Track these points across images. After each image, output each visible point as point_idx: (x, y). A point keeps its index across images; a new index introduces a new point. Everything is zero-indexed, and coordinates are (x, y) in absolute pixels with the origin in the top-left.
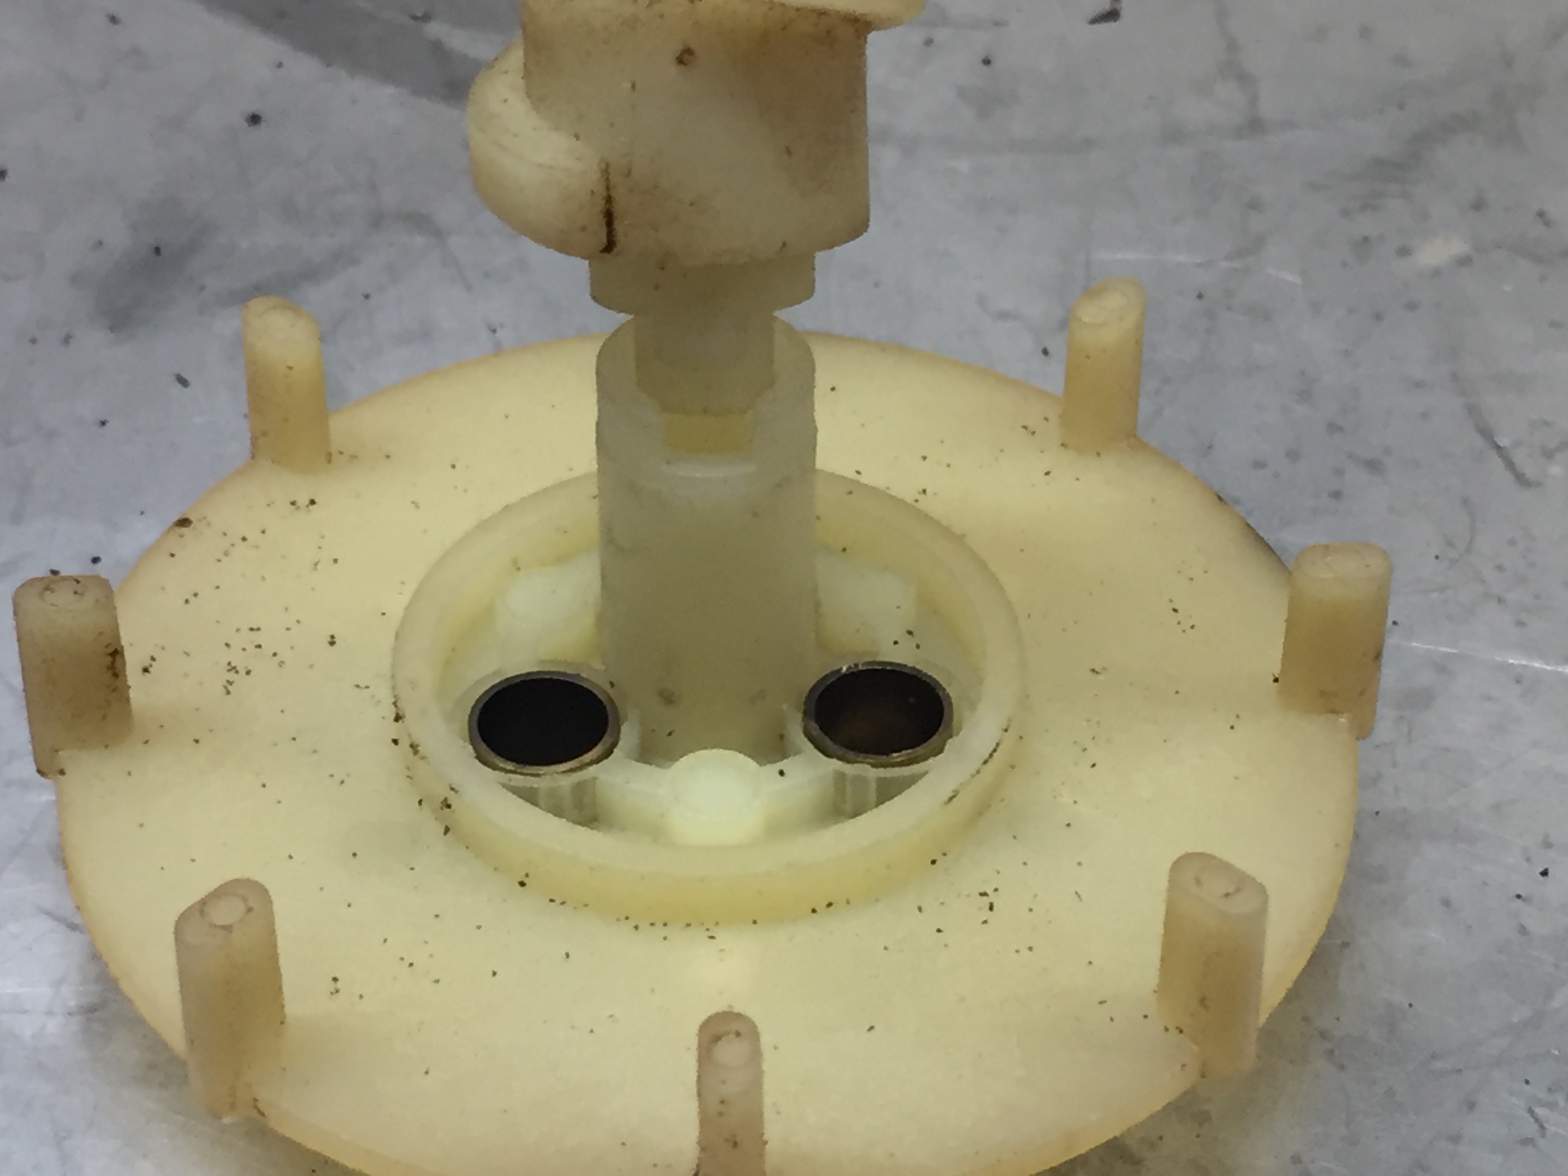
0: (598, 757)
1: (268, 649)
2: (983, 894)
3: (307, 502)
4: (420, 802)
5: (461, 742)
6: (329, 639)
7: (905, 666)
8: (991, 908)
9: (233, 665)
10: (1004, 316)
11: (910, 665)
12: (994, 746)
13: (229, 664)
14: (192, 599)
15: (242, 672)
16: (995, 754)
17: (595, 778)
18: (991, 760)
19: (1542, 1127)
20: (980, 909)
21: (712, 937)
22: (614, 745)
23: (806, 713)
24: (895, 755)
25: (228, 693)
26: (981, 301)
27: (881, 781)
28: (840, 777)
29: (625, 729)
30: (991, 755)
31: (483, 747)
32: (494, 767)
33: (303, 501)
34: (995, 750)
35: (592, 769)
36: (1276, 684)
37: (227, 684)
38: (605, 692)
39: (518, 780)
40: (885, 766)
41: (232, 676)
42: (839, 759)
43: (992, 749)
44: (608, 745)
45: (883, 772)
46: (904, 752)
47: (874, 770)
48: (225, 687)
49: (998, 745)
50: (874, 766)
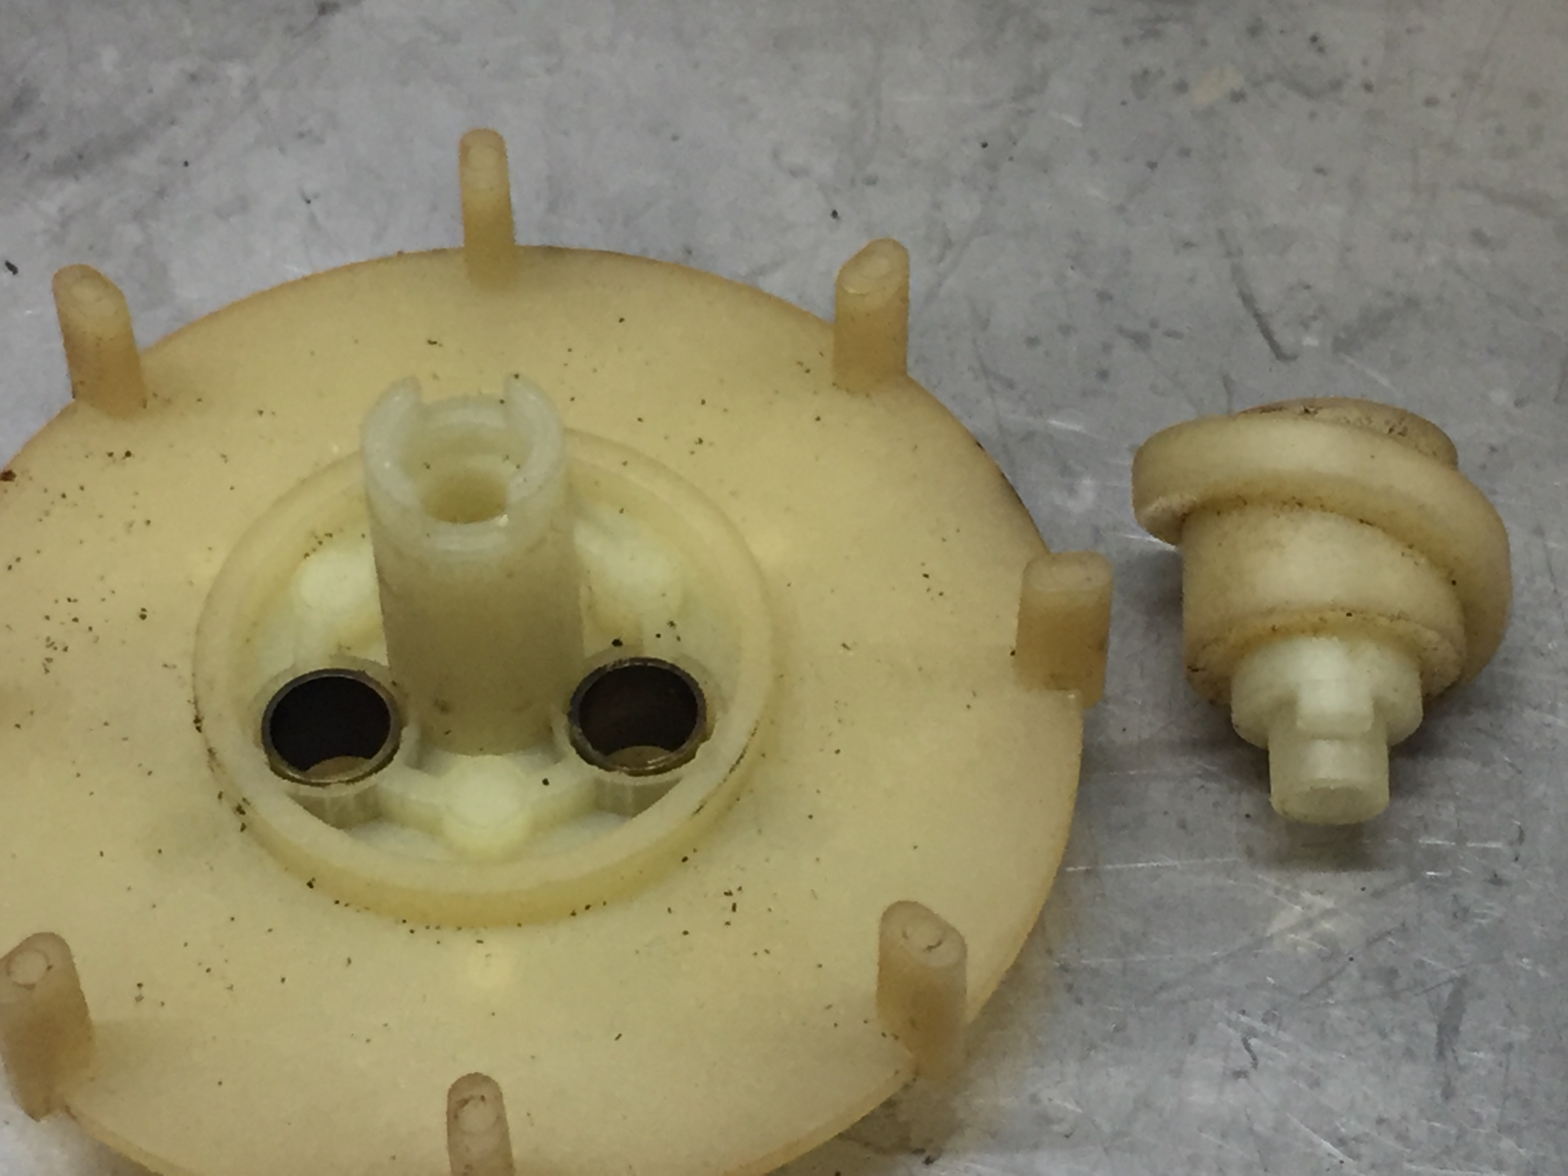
0: (378, 766)
1: (83, 624)
2: (729, 894)
3: (124, 455)
4: (220, 796)
5: (256, 750)
6: (140, 612)
7: (664, 662)
8: (734, 908)
9: (52, 641)
10: (795, 173)
11: (670, 661)
12: (741, 752)
13: (48, 639)
14: (15, 566)
15: (60, 649)
16: (742, 761)
17: (375, 786)
18: (738, 766)
19: (1255, 1059)
20: (724, 909)
21: (480, 942)
22: (394, 751)
24: (651, 762)
25: (47, 671)
26: (776, 155)
27: (637, 790)
28: (599, 784)
29: (405, 732)
30: (738, 762)
31: (277, 757)
32: (285, 777)
33: (119, 452)
34: (742, 757)
35: (374, 778)
36: (1012, 657)
37: (46, 662)
38: (388, 693)
39: (305, 790)
41: (50, 653)
42: (600, 767)
43: (738, 756)
44: (389, 751)
45: (640, 781)
46: (659, 759)
47: (631, 778)
48: (44, 665)
49: (744, 751)
50: (630, 774)
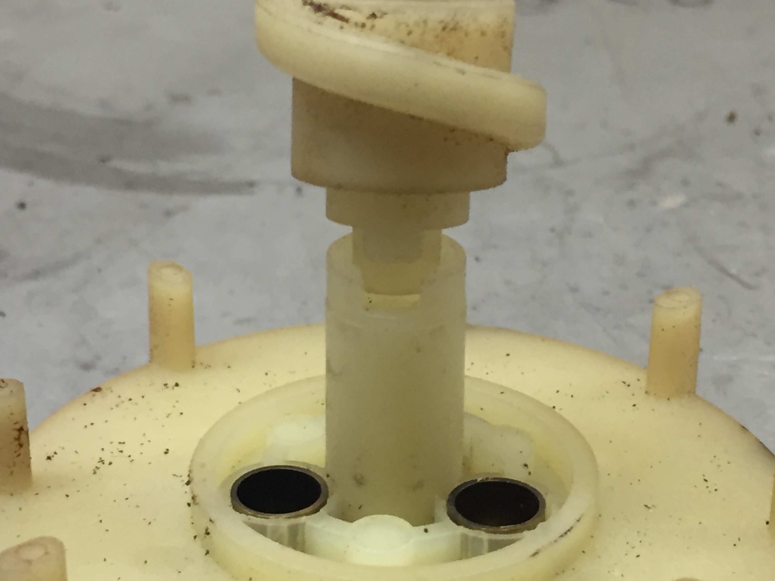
0: (309, 512)
1: (126, 453)
3: (174, 384)
4: (195, 537)
6: (165, 451)
7: (519, 482)
9: (103, 459)
11: (523, 481)
12: (569, 528)
13: (100, 459)
14: (89, 426)
15: (107, 463)
17: (304, 524)
22: (322, 506)
23: (449, 501)
24: (502, 527)
25: (95, 473)
27: (491, 541)
28: (465, 538)
30: (566, 533)
32: (241, 512)
33: (171, 383)
34: (569, 531)
35: (304, 518)
36: (767, 525)
37: (95, 469)
39: (254, 520)
40: (495, 533)
41: (100, 465)
44: (317, 506)
45: (493, 536)
46: (508, 526)
47: (487, 534)
49: (572, 528)
50: (487, 532)
